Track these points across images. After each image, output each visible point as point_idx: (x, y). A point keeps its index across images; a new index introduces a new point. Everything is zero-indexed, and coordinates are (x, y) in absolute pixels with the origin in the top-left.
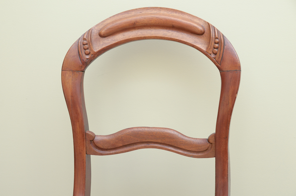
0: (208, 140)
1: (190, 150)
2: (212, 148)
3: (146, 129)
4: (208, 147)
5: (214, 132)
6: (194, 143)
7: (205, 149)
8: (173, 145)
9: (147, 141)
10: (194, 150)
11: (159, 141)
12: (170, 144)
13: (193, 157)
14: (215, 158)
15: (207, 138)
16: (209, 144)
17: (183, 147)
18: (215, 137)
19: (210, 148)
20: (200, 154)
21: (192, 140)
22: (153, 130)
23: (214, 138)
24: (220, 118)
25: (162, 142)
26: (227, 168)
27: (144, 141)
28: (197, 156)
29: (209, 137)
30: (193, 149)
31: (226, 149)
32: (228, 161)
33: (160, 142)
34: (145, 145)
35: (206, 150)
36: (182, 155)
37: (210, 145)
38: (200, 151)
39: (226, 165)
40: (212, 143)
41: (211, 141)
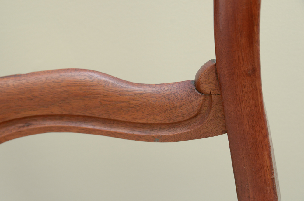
0: (197, 85)
1: (149, 122)
2: (213, 109)
3: (11, 82)
4: (202, 106)
5: (212, 55)
6: (155, 101)
7: (193, 115)
8: (96, 115)
9: (19, 116)
10: (160, 122)
11: (56, 110)
12: (88, 114)
13: (161, 142)
14: (226, 135)
15: (193, 78)
16: (202, 98)
17: (128, 118)
18: (216, 72)
19: (205, 108)
20: (179, 131)
21: (149, 90)
22: (32, 79)
23: (212, 76)
24: (222, 12)
25: (65, 113)
26: (268, 163)
27: (13, 117)
28: (173, 136)
29: (198, 75)
30: (158, 119)
31: (256, 106)
32: (268, 141)
33: (59, 113)
34: (20, 127)
35: (196, 115)
36: (128, 138)
37: (205, 100)
38: (178, 120)
39: (266, 153)
40: (211, 94)
41: (205, 88)
